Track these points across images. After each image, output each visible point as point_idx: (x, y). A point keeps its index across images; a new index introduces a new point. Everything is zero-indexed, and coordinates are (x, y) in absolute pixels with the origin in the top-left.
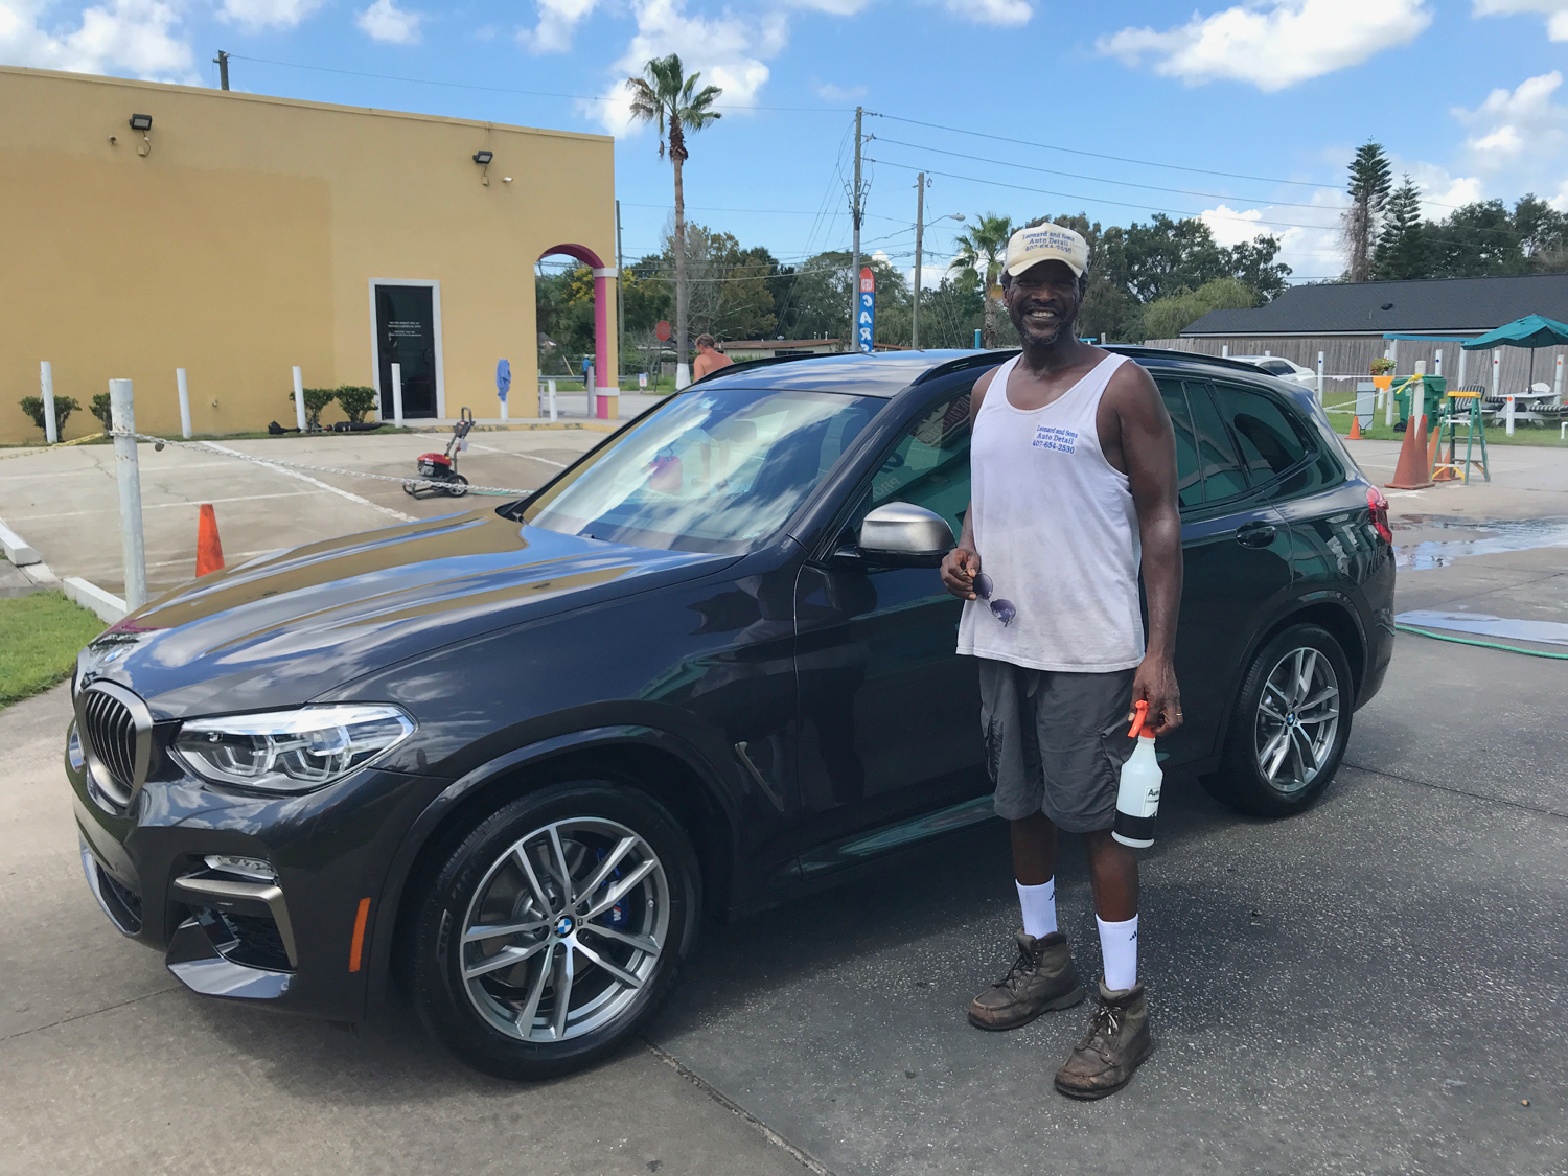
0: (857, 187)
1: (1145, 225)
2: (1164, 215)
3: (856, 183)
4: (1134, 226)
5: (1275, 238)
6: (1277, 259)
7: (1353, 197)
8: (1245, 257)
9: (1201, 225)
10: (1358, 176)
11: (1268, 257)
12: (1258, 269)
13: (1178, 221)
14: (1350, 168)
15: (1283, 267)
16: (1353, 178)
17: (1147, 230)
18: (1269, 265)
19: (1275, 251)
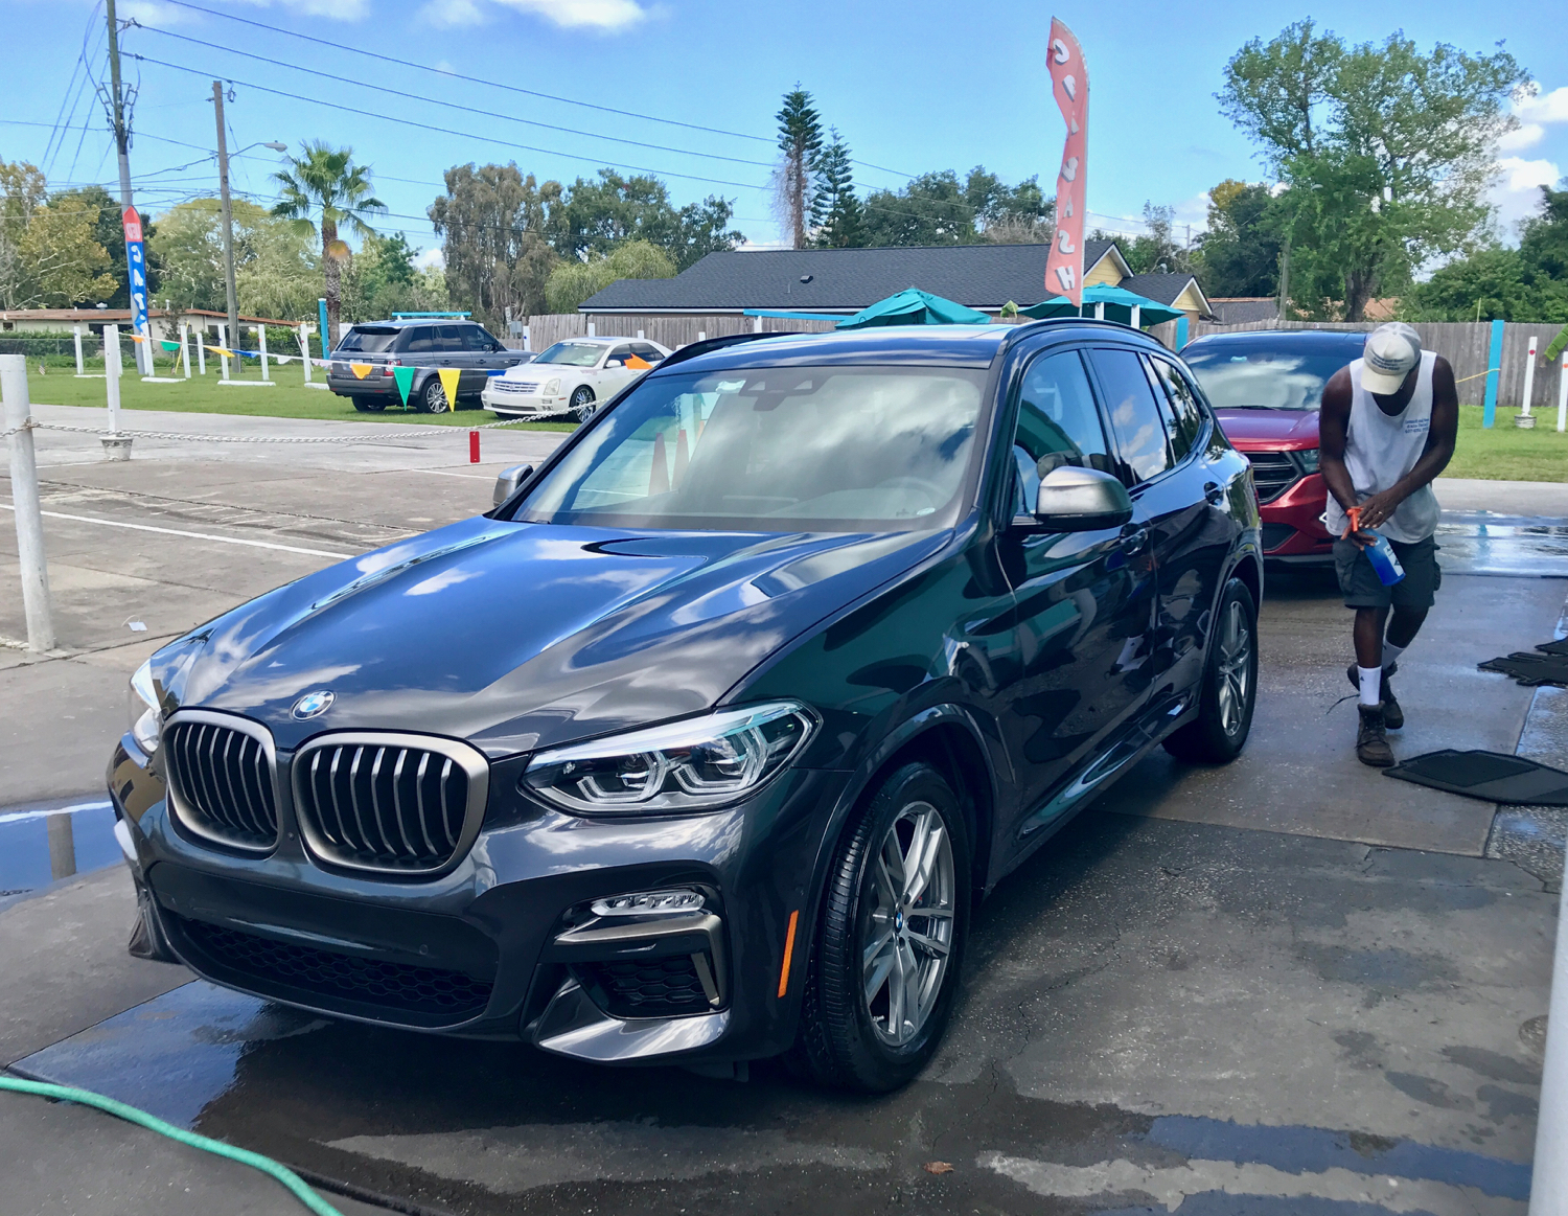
0: (118, 95)
1: (591, 182)
2: (612, 171)
3: (115, 87)
4: (579, 182)
5: (726, 201)
6: (731, 225)
7: (785, 152)
8: (695, 222)
9: (653, 184)
10: (787, 127)
11: (720, 223)
12: (709, 237)
13: (628, 178)
14: (778, 117)
15: (738, 236)
16: (783, 130)
17: (594, 188)
18: (722, 232)
19: (727, 215)
